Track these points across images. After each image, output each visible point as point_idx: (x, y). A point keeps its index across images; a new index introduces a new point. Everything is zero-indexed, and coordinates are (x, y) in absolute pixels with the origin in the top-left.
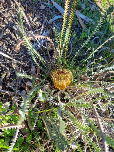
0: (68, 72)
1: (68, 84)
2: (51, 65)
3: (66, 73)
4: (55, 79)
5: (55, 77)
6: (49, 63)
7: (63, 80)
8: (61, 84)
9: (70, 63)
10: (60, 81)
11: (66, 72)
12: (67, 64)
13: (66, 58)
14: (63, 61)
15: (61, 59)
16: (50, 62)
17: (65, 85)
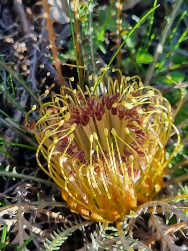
0: (145, 106)
1: (148, 181)
2: (34, 61)
3: (132, 113)
4: (63, 160)
5: (62, 147)
6: (25, 54)
7: (112, 165)
8: (102, 187)
9: (157, 41)
10: (97, 169)
11: (129, 106)
12: (137, 47)
13: (123, 12)
14: (108, 31)
15: (96, 19)
16: (29, 43)
17: (132, 192)
